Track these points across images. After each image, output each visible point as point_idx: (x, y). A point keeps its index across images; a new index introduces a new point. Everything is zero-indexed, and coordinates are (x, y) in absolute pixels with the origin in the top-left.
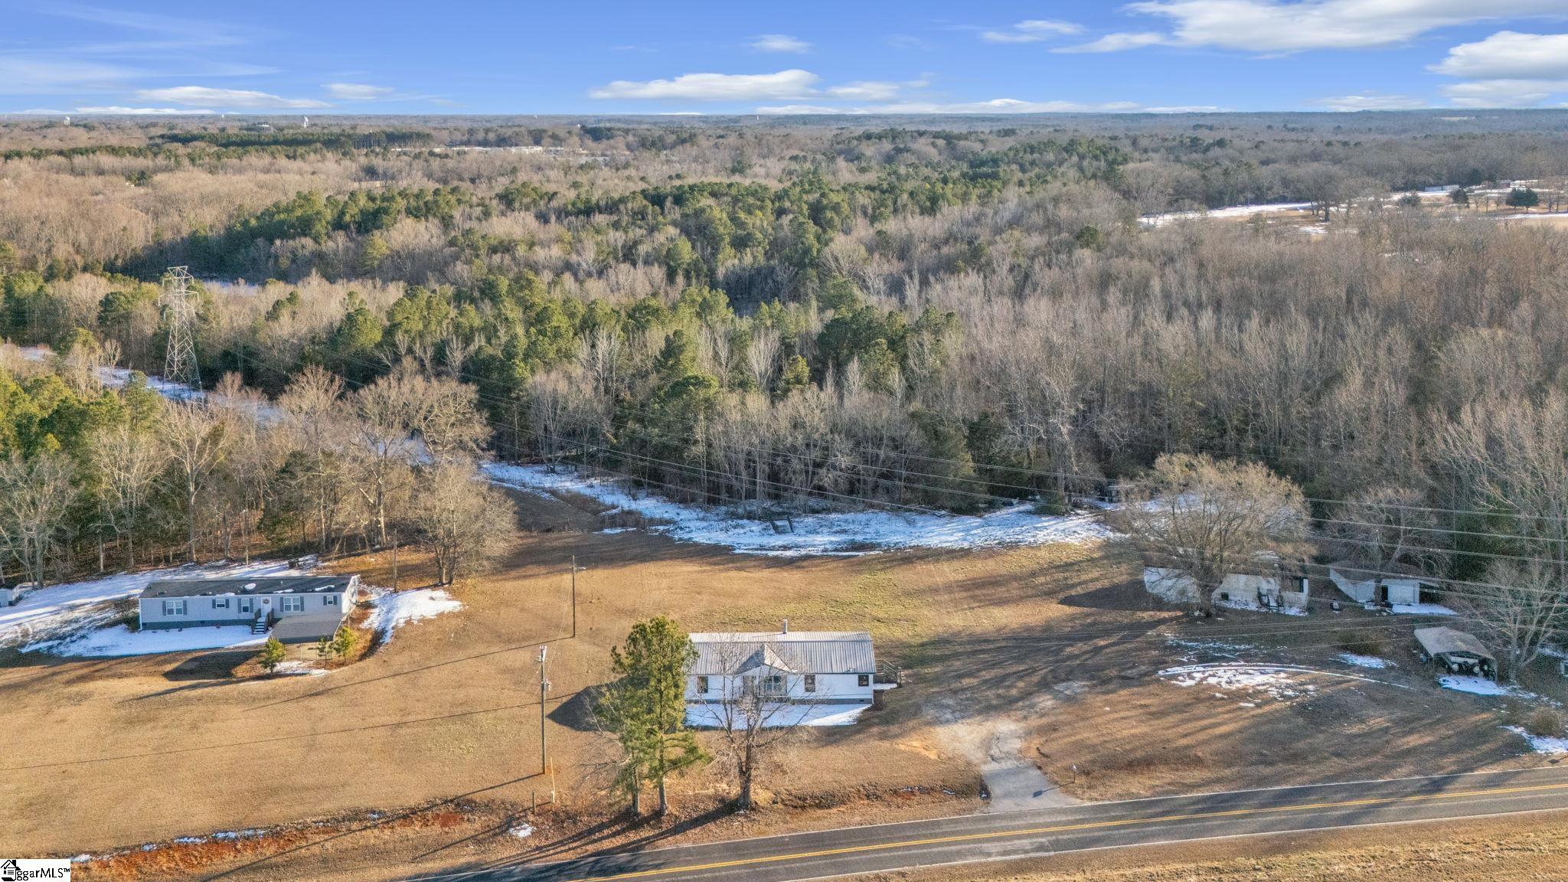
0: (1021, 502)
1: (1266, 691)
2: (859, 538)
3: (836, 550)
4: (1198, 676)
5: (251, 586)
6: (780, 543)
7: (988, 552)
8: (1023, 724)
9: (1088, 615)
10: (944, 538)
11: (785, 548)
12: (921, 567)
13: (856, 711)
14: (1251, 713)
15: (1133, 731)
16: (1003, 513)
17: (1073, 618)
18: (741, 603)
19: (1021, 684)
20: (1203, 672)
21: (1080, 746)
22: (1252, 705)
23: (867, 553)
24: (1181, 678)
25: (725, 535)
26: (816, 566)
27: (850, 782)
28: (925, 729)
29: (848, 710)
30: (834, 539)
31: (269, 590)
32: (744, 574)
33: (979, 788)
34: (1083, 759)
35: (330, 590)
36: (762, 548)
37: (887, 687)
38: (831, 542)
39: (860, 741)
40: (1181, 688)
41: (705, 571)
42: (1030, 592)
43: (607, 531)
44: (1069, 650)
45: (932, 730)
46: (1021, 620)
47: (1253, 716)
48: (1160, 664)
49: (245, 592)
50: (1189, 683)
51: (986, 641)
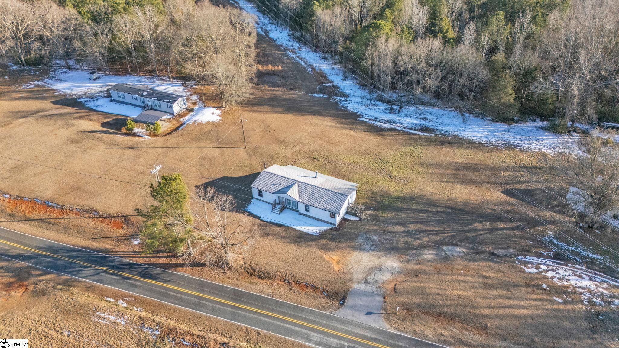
0: (542, 120)
1: (581, 293)
2: (429, 124)
3: (411, 129)
4: (543, 267)
5: (145, 93)
6: (386, 119)
7: (494, 148)
8: (402, 265)
9: (511, 204)
10: (475, 134)
11: (387, 122)
12: (446, 149)
13: (324, 228)
14: (555, 307)
15: (461, 293)
16: (524, 125)
17: (501, 203)
18: (333, 149)
19: (426, 239)
20: (550, 266)
21: (421, 292)
22: (561, 301)
23: (425, 134)
24: (530, 265)
25: (364, 108)
26: (391, 136)
27: (283, 269)
28: (349, 249)
29: (322, 226)
30: (416, 122)
31: (150, 97)
32: (352, 132)
33: (342, 297)
34: (415, 300)
35: (169, 102)
36: (376, 120)
37: (353, 218)
38: (413, 124)
39: (308, 246)
40: (524, 272)
41: (335, 127)
42: (493, 179)
43: (316, 95)
44: (477, 224)
45: (352, 252)
46: (466, 197)
47: (553, 310)
48: (526, 251)
49: (142, 95)
50: (534, 271)
51: (435, 205)
